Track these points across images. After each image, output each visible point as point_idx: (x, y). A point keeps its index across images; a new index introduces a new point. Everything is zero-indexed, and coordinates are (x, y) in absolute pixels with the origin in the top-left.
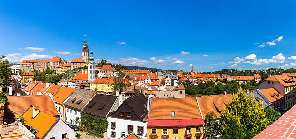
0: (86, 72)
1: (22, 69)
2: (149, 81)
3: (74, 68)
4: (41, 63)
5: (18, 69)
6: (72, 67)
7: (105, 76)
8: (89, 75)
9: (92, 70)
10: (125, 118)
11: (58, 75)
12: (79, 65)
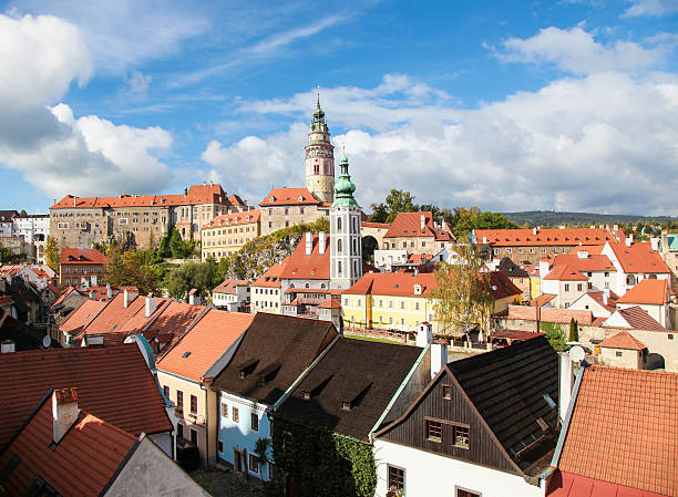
0: (322, 244)
1: (58, 237)
2: (617, 283)
3: (275, 229)
4: (141, 211)
5: (41, 237)
6: (264, 224)
7: (403, 261)
8: (335, 257)
9: (344, 235)
10: (445, 450)
11: (211, 260)
12: (295, 217)
